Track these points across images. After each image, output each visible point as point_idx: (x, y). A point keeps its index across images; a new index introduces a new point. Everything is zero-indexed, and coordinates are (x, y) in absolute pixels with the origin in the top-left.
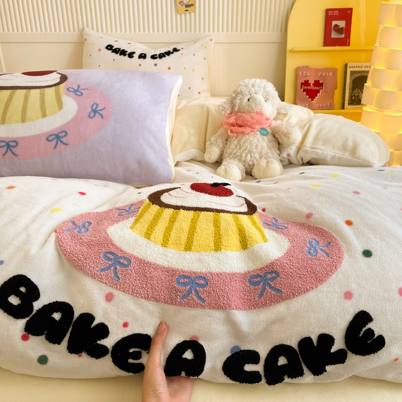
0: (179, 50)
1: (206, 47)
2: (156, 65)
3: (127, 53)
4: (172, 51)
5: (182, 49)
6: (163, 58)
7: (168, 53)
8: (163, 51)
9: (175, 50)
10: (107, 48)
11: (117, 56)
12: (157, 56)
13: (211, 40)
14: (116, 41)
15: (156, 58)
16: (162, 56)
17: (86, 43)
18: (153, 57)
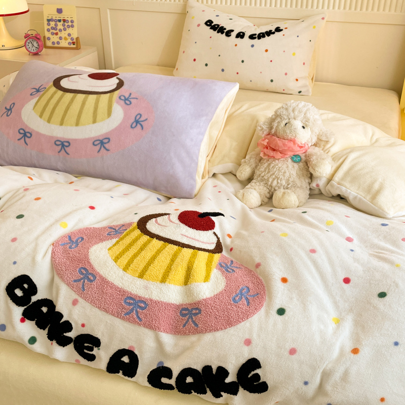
0: (282, 30)
1: (314, 27)
2: (253, 46)
3: (225, 31)
4: (273, 31)
5: (286, 28)
6: (262, 39)
7: (269, 33)
8: (264, 31)
9: (278, 30)
10: (206, 23)
11: (214, 33)
12: (256, 36)
13: (323, 19)
14: (217, 16)
15: (255, 38)
16: (261, 36)
17: (188, 14)
18: (252, 37)
